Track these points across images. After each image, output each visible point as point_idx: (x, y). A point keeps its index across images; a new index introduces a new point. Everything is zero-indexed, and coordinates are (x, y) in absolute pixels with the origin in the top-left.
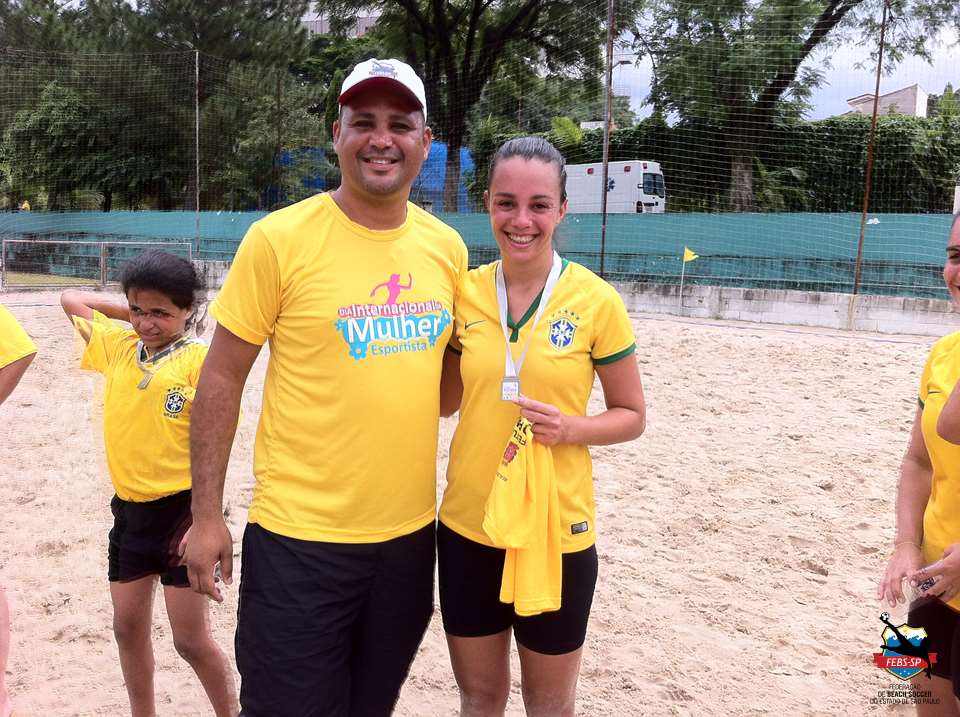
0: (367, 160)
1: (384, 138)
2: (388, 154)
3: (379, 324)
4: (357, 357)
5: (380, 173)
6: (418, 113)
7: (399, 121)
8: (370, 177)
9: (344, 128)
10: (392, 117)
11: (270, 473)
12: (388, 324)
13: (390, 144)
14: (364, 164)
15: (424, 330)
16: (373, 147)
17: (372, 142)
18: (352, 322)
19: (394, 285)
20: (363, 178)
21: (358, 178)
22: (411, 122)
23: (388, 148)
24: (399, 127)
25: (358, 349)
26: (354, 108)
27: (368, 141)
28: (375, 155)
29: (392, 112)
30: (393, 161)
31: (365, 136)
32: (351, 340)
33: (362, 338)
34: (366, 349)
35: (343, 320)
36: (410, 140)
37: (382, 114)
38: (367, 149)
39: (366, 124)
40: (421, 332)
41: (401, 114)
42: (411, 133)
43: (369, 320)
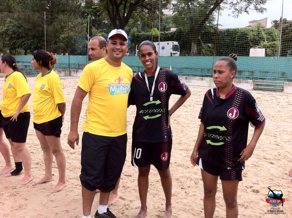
0: (115, 51)
1: (118, 47)
2: (119, 50)
3: (117, 88)
4: (112, 95)
5: (117, 54)
6: (126, 41)
7: (122, 43)
8: (115, 55)
9: (109, 44)
10: (120, 42)
11: (91, 121)
12: (119, 88)
13: (120, 48)
14: (114, 52)
15: (126, 90)
16: (116, 49)
17: (116, 48)
18: (111, 87)
19: (119, 79)
20: (114, 55)
21: (113, 55)
22: (125, 44)
23: (119, 49)
24: (122, 44)
25: (112, 93)
26: (112, 40)
27: (115, 47)
28: (117, 50)
29: (121, 41)
30: (120, 52)
31: (114, 46)
32: (111, 91)
33: (113, 91)
34: (113, 93)
35: (109, 87)
36: (124, 47)
37: (118, 41)
38: (115, 49)
39: (115, 44)
40: (125, 90)
41: (122, 41)
42: (125, 46)
43: (115, 87)
